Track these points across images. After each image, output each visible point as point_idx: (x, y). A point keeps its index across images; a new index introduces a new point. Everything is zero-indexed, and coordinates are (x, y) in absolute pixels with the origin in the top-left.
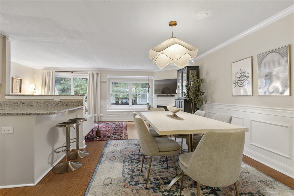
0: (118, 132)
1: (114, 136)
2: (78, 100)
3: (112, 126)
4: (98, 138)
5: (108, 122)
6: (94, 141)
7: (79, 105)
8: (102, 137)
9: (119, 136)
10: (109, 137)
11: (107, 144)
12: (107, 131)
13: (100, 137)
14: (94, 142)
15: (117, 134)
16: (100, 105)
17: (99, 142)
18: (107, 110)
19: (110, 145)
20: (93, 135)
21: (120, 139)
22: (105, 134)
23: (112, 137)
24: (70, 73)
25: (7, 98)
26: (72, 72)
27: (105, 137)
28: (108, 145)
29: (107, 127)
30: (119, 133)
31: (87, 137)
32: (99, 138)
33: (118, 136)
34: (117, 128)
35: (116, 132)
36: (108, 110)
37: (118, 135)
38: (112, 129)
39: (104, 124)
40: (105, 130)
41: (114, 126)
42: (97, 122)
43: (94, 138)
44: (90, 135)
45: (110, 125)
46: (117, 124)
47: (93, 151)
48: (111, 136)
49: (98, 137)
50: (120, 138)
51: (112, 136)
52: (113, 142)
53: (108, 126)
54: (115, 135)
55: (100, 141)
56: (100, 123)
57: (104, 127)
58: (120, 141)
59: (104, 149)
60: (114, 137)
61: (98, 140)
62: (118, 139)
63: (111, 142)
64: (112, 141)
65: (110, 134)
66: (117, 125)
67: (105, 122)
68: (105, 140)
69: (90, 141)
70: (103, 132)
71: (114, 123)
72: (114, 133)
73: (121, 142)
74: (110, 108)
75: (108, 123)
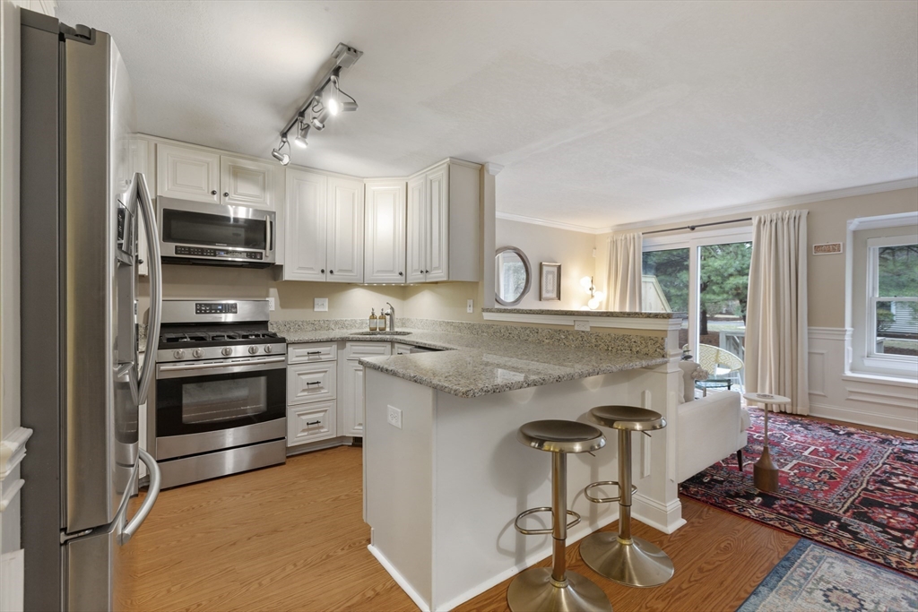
0: (893, 508)
1: (856, 525)
2: (646, 335)
3: (864, 453)
4: (758, 500)
5: (852, 430)
6: (731, 511)
7: (651, 351)
8: (783, 507)
9: (895, 539)
10: (820, 518)
11: (788, 560)
12: (825, 477)
13: (768, 502)
14: (727, 520)
15: (883, 515)
16: (810, 347)
17: (756, 527)
18: (848, 373)
19: (806, 577)
20: (743, 477)
21: (888, 566)
22: (803, 492)
23: (843, 527)
24: (689, 232)
25: (487, 316)
26: (693, 228)
27: (801, 511)
28: (796, 573)
29: (833, 453)
30: (902, 517)
31: (712, 480)
32: (763, 505)
33: (882, 537)
34: (894, 480)
35: (881, 505)
36: (852, 370)
37: (885, 527)
38: (856, 472)
39: (825, 432)
40: (816, 469)
41: (880, 457)
42: (791, 414)
43: (737, 495)
44: (729, 472)
45: (853, 445)
46: (906, 452)
47: (701, 570)
48: (837, 519)
49: (759, 495)
50: (893, 560)
51: (845, 519)
52: (837, 569)
53: (843, 450)
54: (870, 520)
55: (762, 522)
56: (802, 425)
57: (815, 452)
58: (889, 583)
59: (754, 593)
60: (855, 535)
61: (752, 512)
62: (877, 560)
63: (819, 560)
64: (833, 554)
65: (837, 502)
66: (900, 459)
67: (830, 425)
68: (791, 528)
69: (715, 505)
70: (802, 476)
71: (883, 441)
72: (865, 507)
73: (897, 593)
74: (868, 363)
75: (849, 434)
